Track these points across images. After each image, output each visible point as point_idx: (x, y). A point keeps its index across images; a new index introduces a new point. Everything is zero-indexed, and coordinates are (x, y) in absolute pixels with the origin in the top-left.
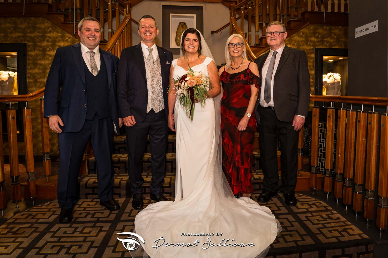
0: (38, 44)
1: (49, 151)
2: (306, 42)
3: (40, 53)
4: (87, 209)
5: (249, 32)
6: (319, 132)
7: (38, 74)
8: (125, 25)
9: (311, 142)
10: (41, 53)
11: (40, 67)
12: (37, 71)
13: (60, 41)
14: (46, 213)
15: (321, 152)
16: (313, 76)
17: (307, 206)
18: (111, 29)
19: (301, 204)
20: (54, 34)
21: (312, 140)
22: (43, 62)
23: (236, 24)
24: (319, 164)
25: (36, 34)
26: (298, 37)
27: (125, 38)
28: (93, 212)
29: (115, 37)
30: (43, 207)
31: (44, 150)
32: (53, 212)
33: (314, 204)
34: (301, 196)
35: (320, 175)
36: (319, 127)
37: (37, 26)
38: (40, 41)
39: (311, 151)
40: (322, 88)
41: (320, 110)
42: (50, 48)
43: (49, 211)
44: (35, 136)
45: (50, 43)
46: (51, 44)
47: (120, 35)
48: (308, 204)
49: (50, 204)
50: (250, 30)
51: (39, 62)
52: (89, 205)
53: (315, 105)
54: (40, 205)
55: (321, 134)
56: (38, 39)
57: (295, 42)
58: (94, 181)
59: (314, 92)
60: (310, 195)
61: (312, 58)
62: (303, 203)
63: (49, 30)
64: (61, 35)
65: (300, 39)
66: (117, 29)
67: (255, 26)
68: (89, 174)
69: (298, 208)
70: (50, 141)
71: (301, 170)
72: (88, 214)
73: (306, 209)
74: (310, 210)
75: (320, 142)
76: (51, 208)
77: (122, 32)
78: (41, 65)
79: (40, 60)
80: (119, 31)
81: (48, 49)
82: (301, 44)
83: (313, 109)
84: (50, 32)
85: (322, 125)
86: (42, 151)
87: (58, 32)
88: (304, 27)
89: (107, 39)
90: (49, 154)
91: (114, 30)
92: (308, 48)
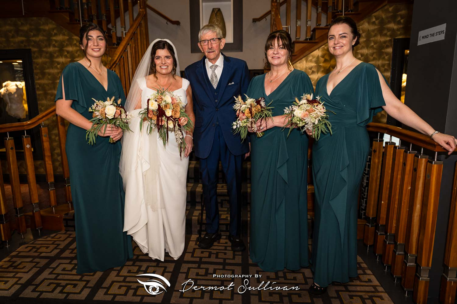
1: (53, 180)
8: (138, 25)
11: (49, 77)
12: (45, 81)
13: (67, 45)
18: (124, 28)
20: (60, 38)
22: (51, 71)
25: (41, 37)
26: (369, 24)
32: (57, 246)
37: (41, 27)
38: (46, 46)
42: (57, 54)
46: (58, 49)
47: (132, 38)
51: (47, 71)
56: (43, 43)
61: (387, 54)
63: (55, 33)
64: (68, 37)
65: (372, 28)
76: (56, 241)
77: (134, 34)
78: (49, 74)
79: (48, 68)
87: (64, 35)
88: (379, 10)
92: (383, 39)
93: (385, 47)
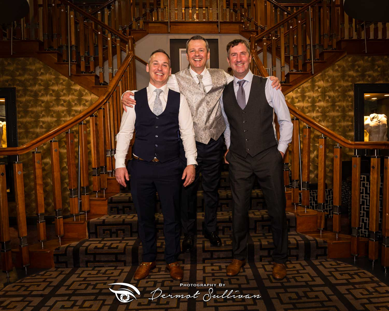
0: (29, 88)
1: (43, 211)
2: (343, 77)
3: (31, 98)
4: (88, 279)
5: (273, 67)
6: (361, 187)
7: (30, 123)
8: (128, 64)
9: (351, 198)
10: (33, 98)
11: (32, 115)
12: (28, 119)
13: (53, 84)
14: (40, 284)
15: (364, 210)
16: (353, 117)
17: (347, 277)
18: (112, 69)
19: (340, 274)
20: (47, 77)
21: (353, 195)
22: (35, 109)
23: (257, 58)
24: (362, 225)
25: (26, 76)
26: (333, 71)
27: (128, 78)
28: (95, 283)
29: (116, 78)
30: (38, 277)
31: (38, 211)
32: (48, 283)
33: (356, 274)
34: (339, 264)
35: (363, 238)
36: (361, 179)
37: (28, 67)
38: (31, 85)
39: (351, 209)
40: (363, 132)
41: (362, 159)
42: (42, 92)
43: (44, 281)
44: (27, 195)
45: (42, 87)
46: (44, 88)
47: (123, 75)
48: (349, 274)
49: (45, 273)
50: (274, 65)
51: (30, 109)
52: (89, 274)
53: (355, 154)
54: (34, 275)
55: (363, 188)
56: (29, 82)
57: (329, 78)
58: (95, 246)
59: (354, 138)
60: (352, 263)
61: (350, 96)
62: (343, 272)
63: (41, 72)
64: (54, 77)
65: (335, 74)
66: (119, 69)
67: (281, 60)
68: (89, 238)
69: (336, 279)
70: (44, 201)
71: (339, 232)
72: (89, 285)
73: (347, 280)
74: (351, 281)
75: (363, 198)
76: (46, 279)
77: (125, 72)
78: (32, 112)
79: (32, 106)
80: (121, 71)
81: (40, 94)
82: (337, 79)
83: (353, 158)
84: (42, 74)
85: (364, 178)
86: (35, 212)
87: (51, 74)
88: (340, 59)
89: (107, 81)
90: (43, 215)
91: (115, 70)
92: (345, 84)
93: (348, 90)
